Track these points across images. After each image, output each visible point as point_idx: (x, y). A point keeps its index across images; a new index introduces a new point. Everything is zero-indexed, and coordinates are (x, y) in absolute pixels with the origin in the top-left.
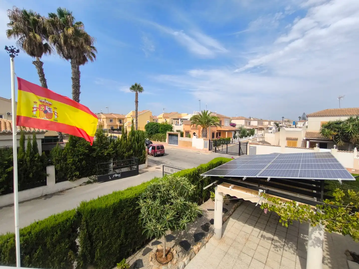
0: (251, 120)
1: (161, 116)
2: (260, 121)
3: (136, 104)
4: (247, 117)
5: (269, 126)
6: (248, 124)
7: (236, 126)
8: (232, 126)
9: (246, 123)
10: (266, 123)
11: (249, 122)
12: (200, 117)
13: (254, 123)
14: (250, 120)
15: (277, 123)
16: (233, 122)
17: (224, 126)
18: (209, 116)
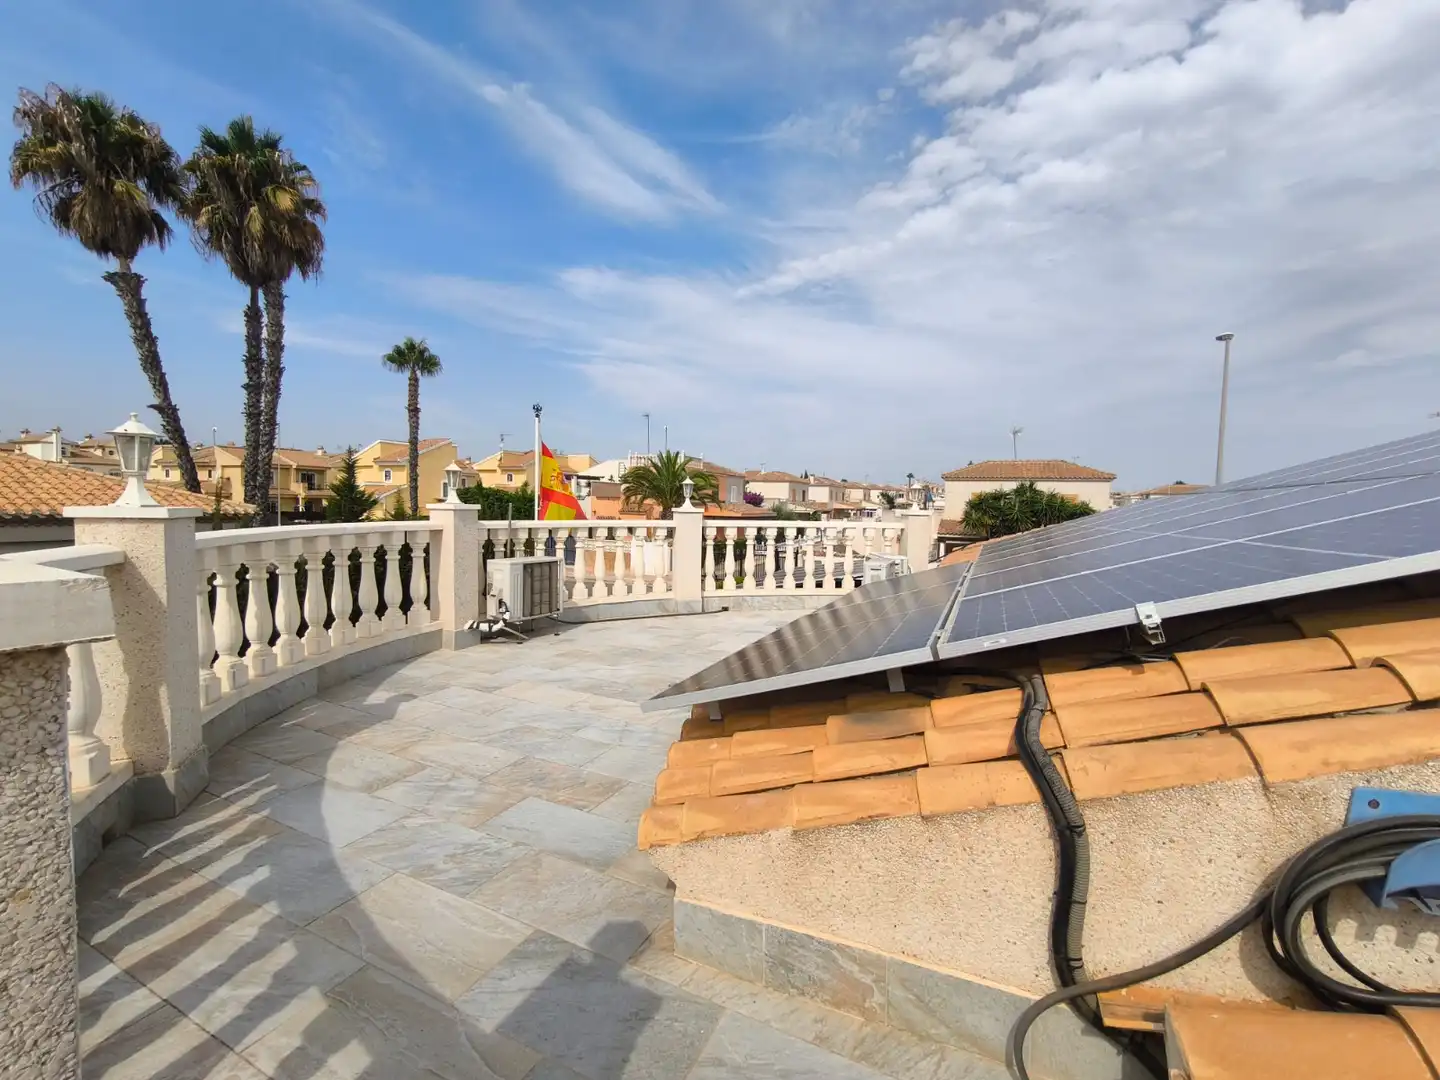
0: (808, 484)
1: (492, 462)
2: (838, 488)
3: (411, 417)
4: (798, 473)
5: (865, 505)
6: (799, 497)
7: (763, 504)
8: (749, 503)
9: (793, 492)
10: (856, 495)
11: (804, 492)
12: (654, 471)
13: (819, 495)
14: (804, 483)
15: (891, 493)
16: (754, 488)
17: (727, 503)
18: (684, 469)
